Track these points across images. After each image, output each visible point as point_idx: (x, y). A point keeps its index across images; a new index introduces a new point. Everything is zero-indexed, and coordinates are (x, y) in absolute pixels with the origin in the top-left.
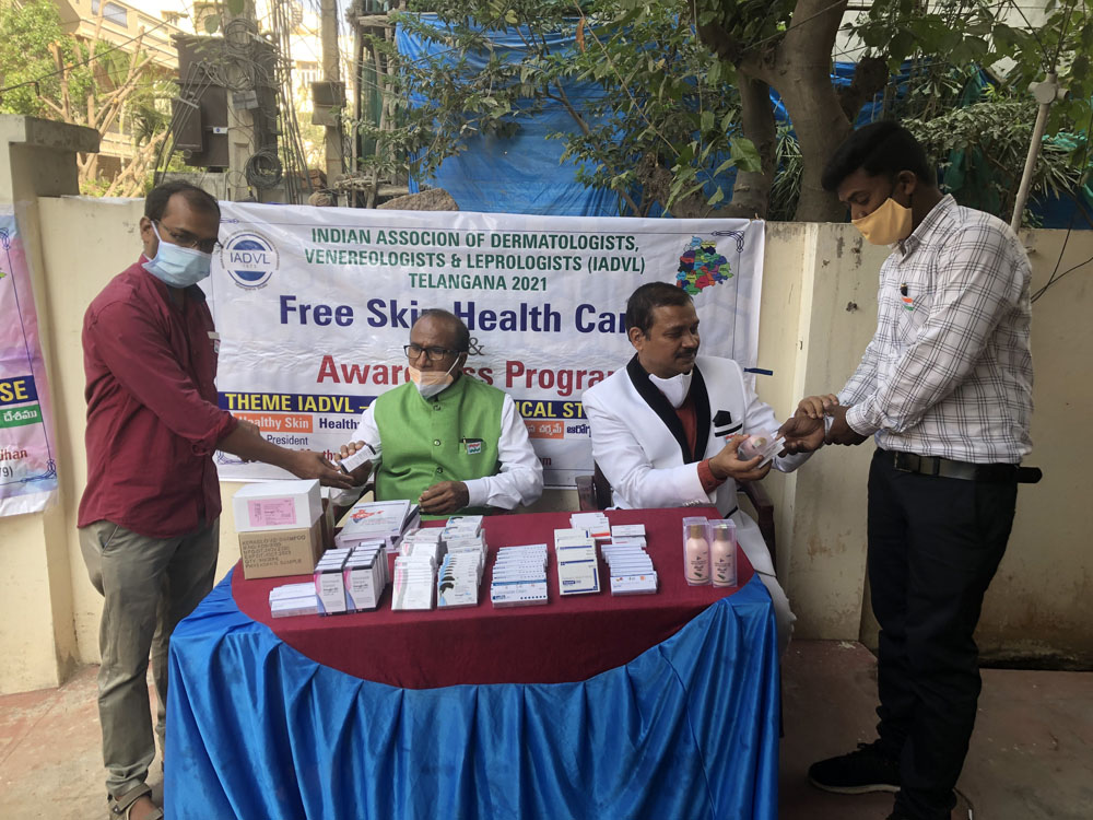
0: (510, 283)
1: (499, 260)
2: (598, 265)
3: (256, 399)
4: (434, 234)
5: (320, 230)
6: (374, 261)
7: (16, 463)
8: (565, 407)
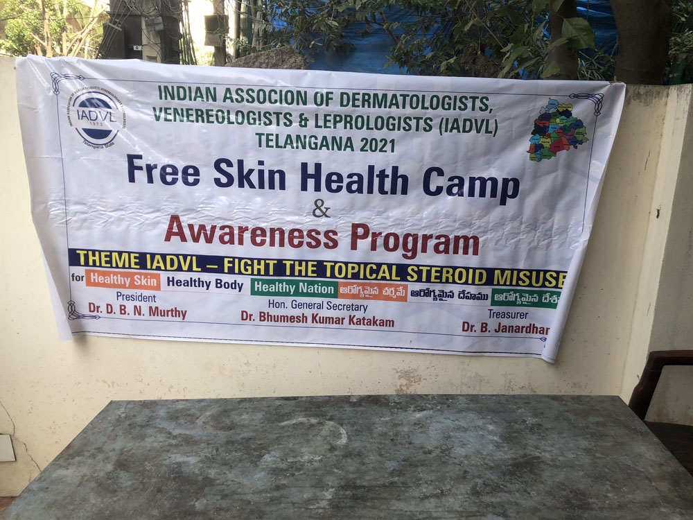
0: (358, 144)
1: (348, 120)
2: (450, 126)
3: (106, 256)
4: (281, 91)
5: (166, 88)
6: (221, 120)
8: (409, 270)
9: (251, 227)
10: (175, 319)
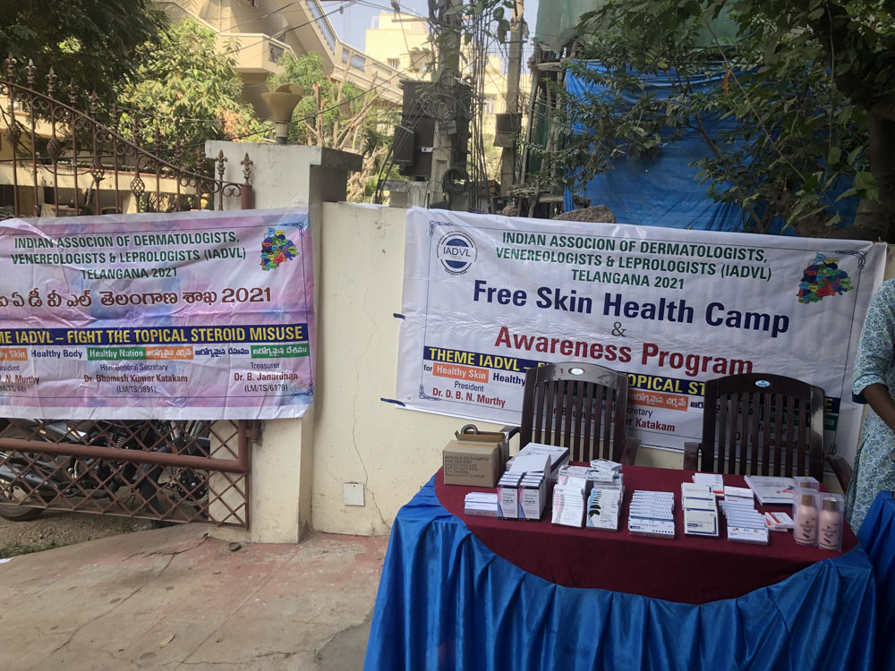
0: (652, 281)
1: (646, 263)
2: (730, 271)
3: (451, 354)
4: (595, 240)
5: (509, 234)
6: (546, 259)
7: (291, 382)
8: (691, 385)
9: (561, 340)
10: (496, 406)
